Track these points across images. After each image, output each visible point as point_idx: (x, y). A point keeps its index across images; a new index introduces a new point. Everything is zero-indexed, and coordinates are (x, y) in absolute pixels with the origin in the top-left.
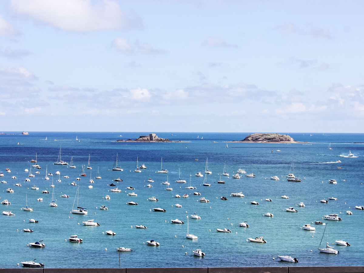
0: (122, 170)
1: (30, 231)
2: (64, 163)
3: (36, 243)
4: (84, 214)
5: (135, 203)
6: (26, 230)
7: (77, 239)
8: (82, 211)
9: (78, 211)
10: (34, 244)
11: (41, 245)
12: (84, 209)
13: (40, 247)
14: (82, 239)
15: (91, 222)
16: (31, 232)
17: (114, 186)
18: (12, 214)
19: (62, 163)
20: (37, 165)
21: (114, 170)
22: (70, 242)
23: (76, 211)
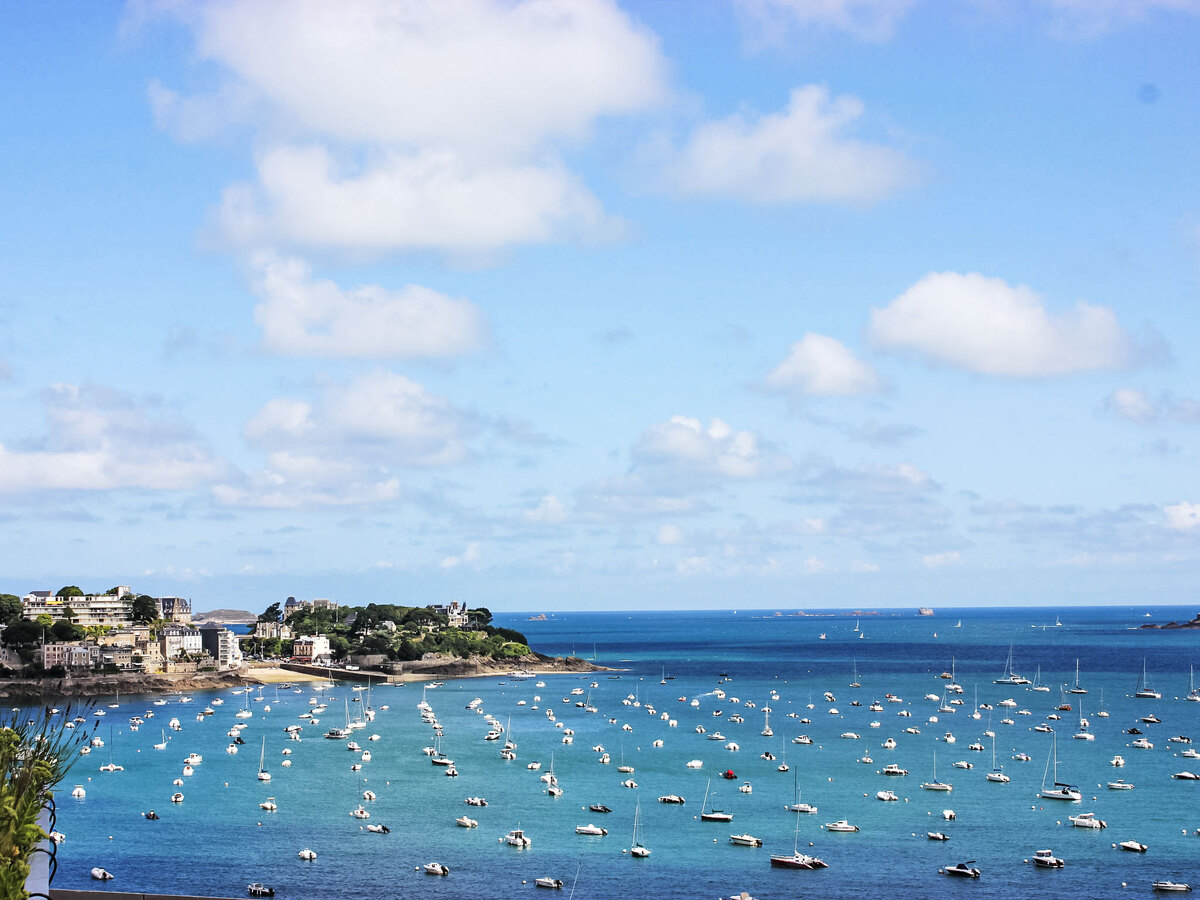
0: (1158, 696)
1: (941, 837)
2: (1020, 681)
3: (960, 867)
4: (1074, 800)
5: (1193, 776)
6: (932, 834)
7: (1052, 860)
8: (1067, 793)
9: (1058, 793)
10: (954, 868)
11: (970, 872)
12: (1072, 789)
13: (968, 875)
14: (1061, 861)
15: (1085, 818)
16: (945, 839)
17: (1138, 733)
18: (894, 797)
19: (1016, 681)
20: (956, 686)
21: (1138, 696)
22: (1037, 866)
23: (1052, 792)
